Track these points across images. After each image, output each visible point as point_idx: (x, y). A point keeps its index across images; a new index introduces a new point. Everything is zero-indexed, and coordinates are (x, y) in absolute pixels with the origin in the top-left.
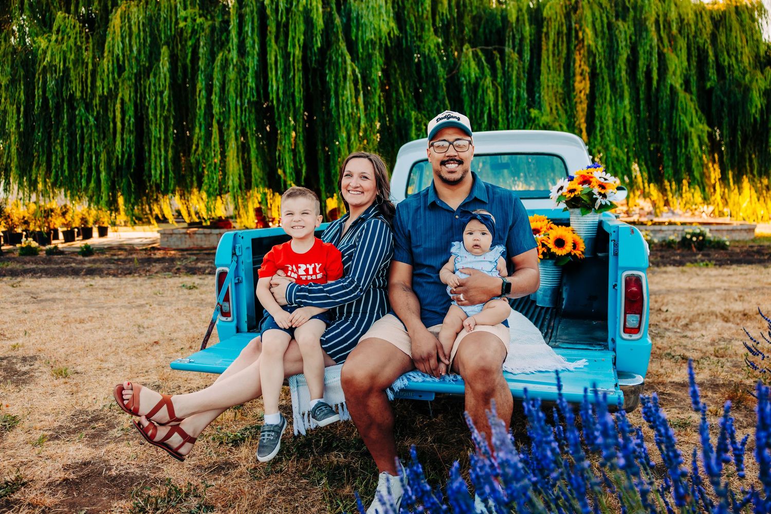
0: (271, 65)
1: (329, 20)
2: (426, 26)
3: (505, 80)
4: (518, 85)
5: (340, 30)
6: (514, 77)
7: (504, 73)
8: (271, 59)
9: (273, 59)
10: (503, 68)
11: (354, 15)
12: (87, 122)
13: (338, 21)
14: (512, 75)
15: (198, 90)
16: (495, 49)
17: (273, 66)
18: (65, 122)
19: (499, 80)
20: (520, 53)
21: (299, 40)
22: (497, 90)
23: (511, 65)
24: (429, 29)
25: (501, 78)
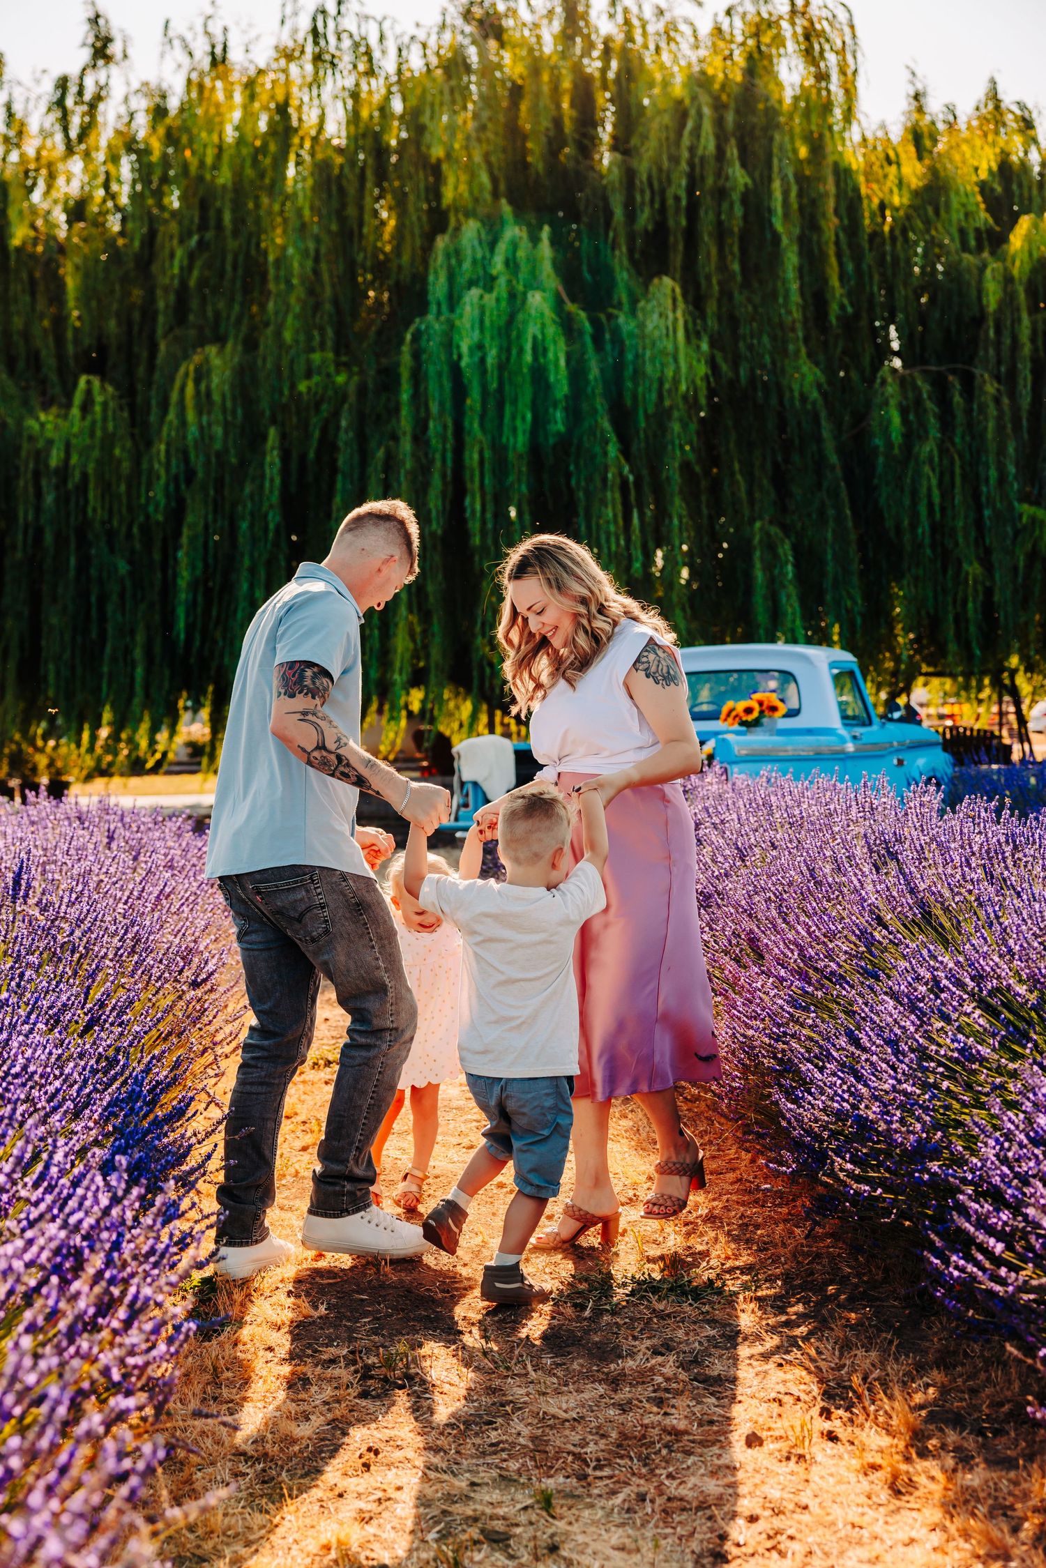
0: (472, 471)
1: (577, 373)
2: (791, 347)
3: (973, 438)
4: (1001, 451)
5: (599, 390)
6: (990, 435)
7: (970, 425)
8: (472, 457)
9: (476, 456)
10: (968, 411)
11: (630, 357)
13: (594, 372)
14: (986, 428)
16: (954, 372)
17: (477, 473)
19: (957, 440)
20: (1009, 380)
21: (524, 418)
22: (952, 463)
23: (982, 409)
24: (797, 352)
25: (963, 438)
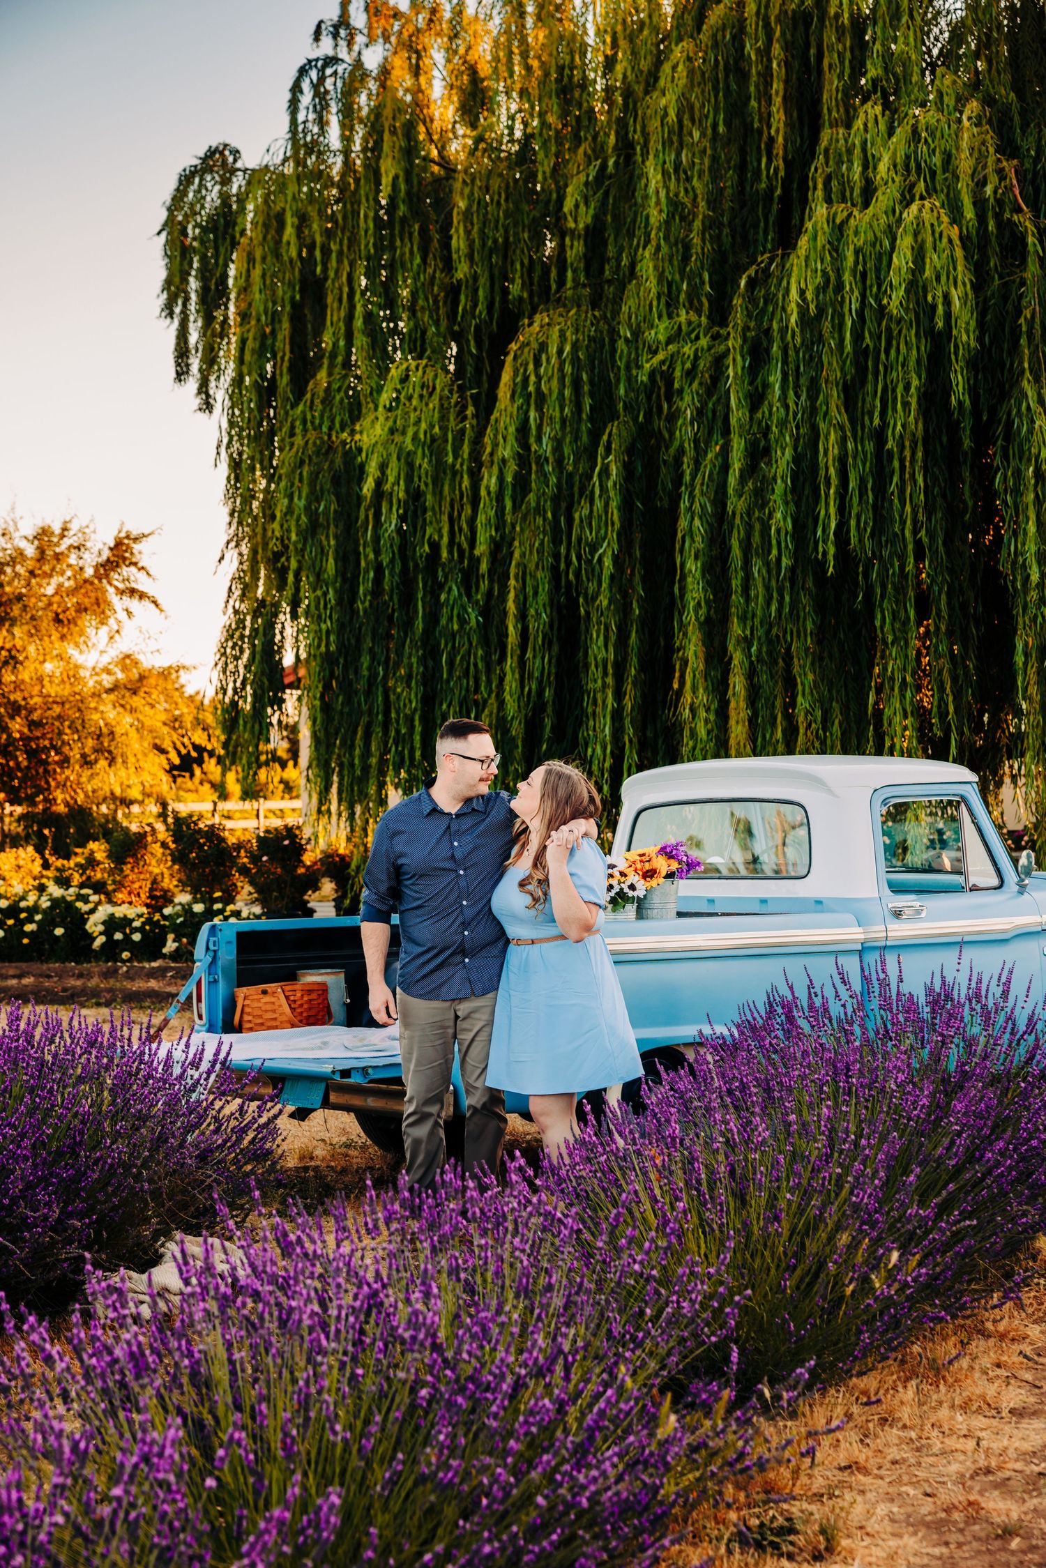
12: (463, 622)
15: (680, 535)
18: (419, 625)
